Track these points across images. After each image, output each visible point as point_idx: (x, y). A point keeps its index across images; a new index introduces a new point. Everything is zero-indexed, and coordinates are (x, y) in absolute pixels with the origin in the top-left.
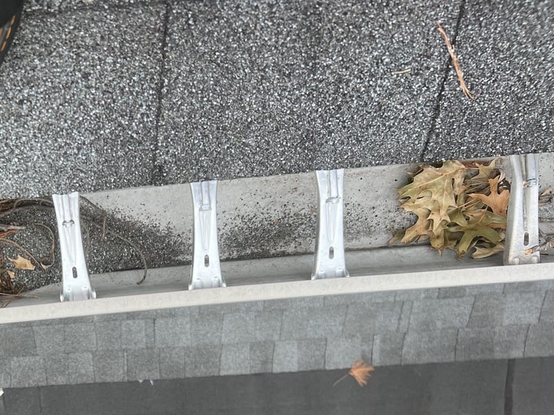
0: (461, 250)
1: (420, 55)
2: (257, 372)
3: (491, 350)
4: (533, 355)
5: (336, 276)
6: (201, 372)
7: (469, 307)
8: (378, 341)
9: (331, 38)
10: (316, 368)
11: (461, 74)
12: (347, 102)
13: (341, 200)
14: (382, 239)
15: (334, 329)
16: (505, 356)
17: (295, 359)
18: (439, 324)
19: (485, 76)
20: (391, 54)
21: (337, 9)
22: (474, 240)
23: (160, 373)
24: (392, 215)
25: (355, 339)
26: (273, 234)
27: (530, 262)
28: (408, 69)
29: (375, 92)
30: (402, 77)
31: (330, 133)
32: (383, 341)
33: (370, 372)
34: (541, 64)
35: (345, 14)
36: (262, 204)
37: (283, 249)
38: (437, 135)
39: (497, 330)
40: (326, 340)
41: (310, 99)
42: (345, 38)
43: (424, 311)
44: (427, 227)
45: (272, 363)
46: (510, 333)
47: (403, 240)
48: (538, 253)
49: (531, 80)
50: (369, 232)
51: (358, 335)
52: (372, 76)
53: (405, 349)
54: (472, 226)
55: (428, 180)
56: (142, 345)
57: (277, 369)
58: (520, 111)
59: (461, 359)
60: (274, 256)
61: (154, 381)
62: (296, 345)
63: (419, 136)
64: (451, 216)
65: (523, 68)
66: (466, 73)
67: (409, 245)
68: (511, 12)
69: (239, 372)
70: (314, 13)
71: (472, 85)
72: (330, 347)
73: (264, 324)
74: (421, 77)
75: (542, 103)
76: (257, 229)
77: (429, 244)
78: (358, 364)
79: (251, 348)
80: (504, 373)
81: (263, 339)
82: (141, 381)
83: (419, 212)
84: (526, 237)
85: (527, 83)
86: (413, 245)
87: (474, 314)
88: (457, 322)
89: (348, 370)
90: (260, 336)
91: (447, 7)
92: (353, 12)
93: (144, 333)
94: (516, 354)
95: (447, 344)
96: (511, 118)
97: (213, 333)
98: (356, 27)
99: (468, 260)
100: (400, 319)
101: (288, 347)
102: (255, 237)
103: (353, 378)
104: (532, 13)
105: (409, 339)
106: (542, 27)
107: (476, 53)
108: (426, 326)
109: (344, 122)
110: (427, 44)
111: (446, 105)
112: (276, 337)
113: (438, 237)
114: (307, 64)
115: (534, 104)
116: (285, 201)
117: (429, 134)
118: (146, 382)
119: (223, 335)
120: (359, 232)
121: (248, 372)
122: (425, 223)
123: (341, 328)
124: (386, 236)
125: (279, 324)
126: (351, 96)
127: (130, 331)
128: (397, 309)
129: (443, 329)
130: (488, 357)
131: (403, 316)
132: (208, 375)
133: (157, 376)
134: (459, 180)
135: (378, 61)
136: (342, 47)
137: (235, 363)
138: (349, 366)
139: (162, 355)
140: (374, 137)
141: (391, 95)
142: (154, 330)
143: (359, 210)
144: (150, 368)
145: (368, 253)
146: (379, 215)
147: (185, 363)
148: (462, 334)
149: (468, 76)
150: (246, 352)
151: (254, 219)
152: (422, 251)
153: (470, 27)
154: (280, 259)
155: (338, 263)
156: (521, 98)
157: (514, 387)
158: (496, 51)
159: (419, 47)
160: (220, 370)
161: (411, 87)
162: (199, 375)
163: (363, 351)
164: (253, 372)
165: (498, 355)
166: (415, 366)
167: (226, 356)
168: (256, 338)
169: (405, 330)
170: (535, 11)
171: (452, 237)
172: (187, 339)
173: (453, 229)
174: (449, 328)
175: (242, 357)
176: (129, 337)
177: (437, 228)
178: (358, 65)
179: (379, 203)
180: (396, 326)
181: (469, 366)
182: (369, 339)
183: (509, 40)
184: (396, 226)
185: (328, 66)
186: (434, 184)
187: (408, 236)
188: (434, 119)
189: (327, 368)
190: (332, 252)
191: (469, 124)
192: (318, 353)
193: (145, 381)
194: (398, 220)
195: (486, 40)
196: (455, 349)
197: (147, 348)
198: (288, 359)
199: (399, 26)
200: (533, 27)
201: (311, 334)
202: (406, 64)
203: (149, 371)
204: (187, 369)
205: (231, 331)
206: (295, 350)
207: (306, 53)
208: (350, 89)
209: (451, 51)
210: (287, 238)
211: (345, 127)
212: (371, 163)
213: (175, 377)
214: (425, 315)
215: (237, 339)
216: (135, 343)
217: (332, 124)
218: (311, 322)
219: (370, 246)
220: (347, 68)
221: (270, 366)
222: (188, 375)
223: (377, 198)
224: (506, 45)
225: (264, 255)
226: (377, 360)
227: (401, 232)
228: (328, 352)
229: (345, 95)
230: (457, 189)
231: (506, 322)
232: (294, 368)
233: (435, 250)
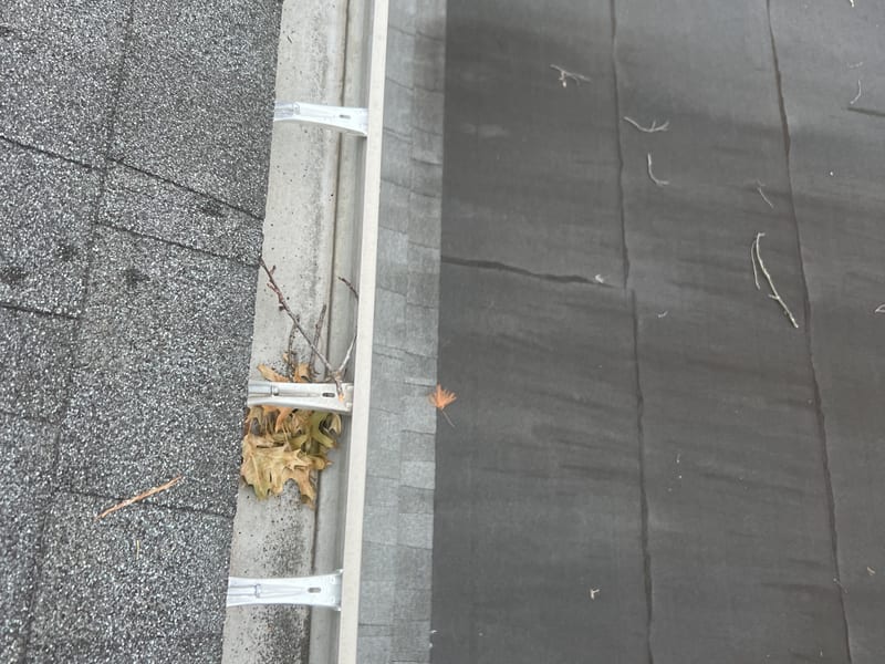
0: (330, 446)
1: (126, 532)
2: (432, 507)
3: (431, 276)
4: (439, 241)
5: (340, 586)
6: (426, 569)
7: (386, 292)
8: (412, 380)
9: (85, 629)
10: (433, 443)
11: (154, 489)
12: (157, 604)
13: (260, 581)
14: (307, 515)
15: (393, 423)
16: (438, 265)
17: (421, 464)
18: (400, 321)
19: (160, 466)
20: (117, 563)
21: (56, 626)
22: (322, 432)
23: (423, 620)
24: (283, 503)
25: (406, 402)
26: (284, 634)
27: (352, 393)
28: (137, 543)
29: (153, 575)
30: (143, 548)
31: (186, 618)
32: (411, 374)
33: (442, 389)
34: (160, 413)
35: (63, 616)
36: (248, 644)
37: (302, 623)
38: (211, 505)
39: (410, 270)
40: (404, 431)
41: (146, 648)
42: (89, 614)
43: (385, 334)
44: (302, 470)
45: (424, 489)
46: (416, 259)
47: (312, 498)
48: (344, 385)
49: (174, 421)
50: (298, 528)
51: (402, 399)
52: (135, 580)
53: (422, 353)
54: (308, 430)
55: (253, 471)
56: (388, 641)
57: (431, 485)
58: (203, 428)
59: (437, 303)
60: (308, 633)
61: (432, 629)
62: (406, 463)
63: (208, 522)
64: (295, 448)
65: (160, 429)
66: (153, 485)
67: (317, 490)
68: (103, 446)
69: (431, 527)
70: (54, 653)
71: (167, 477)
72: (413, 428)
73: (379, 497)
74: (148, 528)
75: (198, 408)
76: (276, 652)
77: (320, 472)
78: (433, 400)
79: (405, 512)
80: (453, 266)
81: (396, 497)
82: (431, 645)
83: (285, 477)
84: (326, 395)
85: (176, 423)
86: (319, 484)
87: (393, 288)
88: (400, 305)
89: (438, 410)
90: (392, 501)
91: (83, 509)
92: (64, 608)
93: (374, 639)
94: (436, 254)
95: (421, 315)
96: (207, 436)
97: (383, 554)
98: (80, 603)
99: (341, 440)
100: (390, 357)
101: (407, 472)
102: (284, 654)
103: (446, 406)
104: (108, 425)
105: (411, 350)
106: (124, 414)
107: (135, 477)
108: (400, 332)
109: (177, 605)
110: (116, 526)
111: (181, 502)
112: (396, 484)
113: (314, 461)
114: (107, 655)
115: (198, 416)
116: (249, 617)
117: (208, 513)
118: (432, 639)
119: (386, 543)
120: (296, 539)
121: (432, 516)
122: (297, 472)
123: (393, 416)
124: (304, 510)
125: (382, 480)
126: (152, 600)
127: (369, 656)
128: (380, 358)
129: (405, 317)
130: (437, 279)
131: (387, 354)
132: (430, 564)
133: (427, 624)
134: (259, 441)
135: (121, 575)
136: (98, 616)
137: (420, 531)
138: (435, 410)
139: (402, 616)
140: (200, 570)
141: (159, 558)
142: (372, 625)
143: (273, 537)
144: (415, 633)
145: (320, 534)
146: (281, 516)
147: (414, 589)
148: (412, 301)
149: (157, 483)
150: (410, 518)
151: (264, 655)
152: (325, 478)
153: (108, 485)
154: (312, 630)
155: (325, 582)
156: (190, 429)
157: (468, 258)
158: (139, 456)
159: (116, 534)
160: (426, 549)
161: (156, 538)
162: (429, 574)
163: (420, 394)
164: (432, 511)
165: (437, 270)
166: (440, 345)
167: (411, 541)
168: (394, 506)
169: (403, 352)
170: (107, 423)
171: (316, 450)
172: (387, 586)
173: (308, 446)
174: (405, 311)
175: (413, 523)
176: (376, 658)
177: (305, 462)
178: (120, 597)
179: (268, 517)
180: (396, 361)
181: (443, 296)
182: (408, 389)
183: (130, 446)
184: (296, 500)
185: (115, 629)
186: (259, 465)
187: (309, 491)
188: (192, 510)
189: (434, 432)
190: (311, 590)
191: (206, 475)
192: (417, 441)
193: (431, 641)
194: (289, 497)
195: (124, 468)
196: (427, 307)
197: (392, 635)
198: (421, 473)
199: (91, 557)
200: (123, 423)
201: (396, 447)
202: (131, 545)
203: (419, 633)
204: (421, 587)
205: (384, 534)
206: (411, 464)
207: (94, 658)
208: (144, 603)
209: (129, 502)
210: (291, 617)
211: (183, 603)
212: (227, 570)
213: (429, 602)
214: (389, 333)
215: (393, 528)
216: (385, 650)
217: (176, 617)
218: (382, 446)
219: (313, 528)
220: (121, 608)
221: (427, 493)
222: (429, 586)
223: (263, 518)
224: (134, 447)
225: (306, 645)
226: (431, 381)
227: (304, 498)
228: (417, 430)
229: (149, 608)
230: (268, 444)
231: (405, 261)
232: (431, 467)
233: (326, 467)
